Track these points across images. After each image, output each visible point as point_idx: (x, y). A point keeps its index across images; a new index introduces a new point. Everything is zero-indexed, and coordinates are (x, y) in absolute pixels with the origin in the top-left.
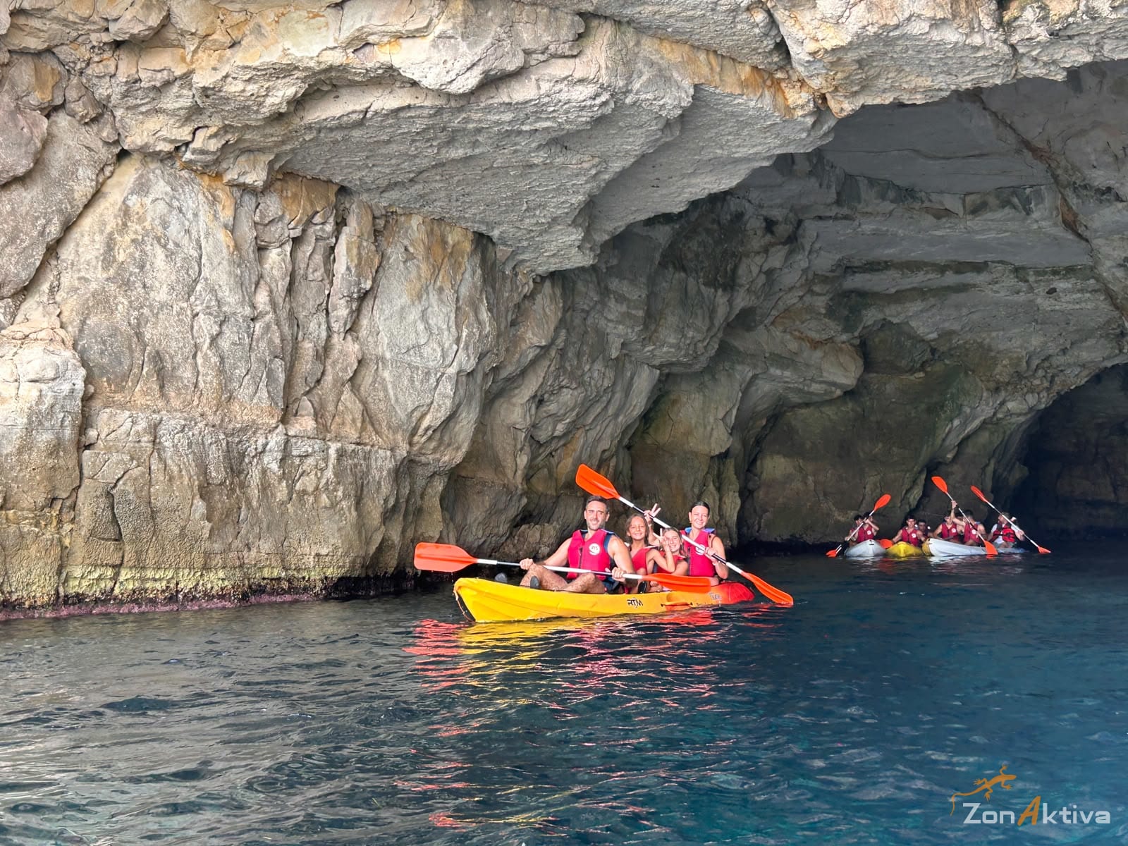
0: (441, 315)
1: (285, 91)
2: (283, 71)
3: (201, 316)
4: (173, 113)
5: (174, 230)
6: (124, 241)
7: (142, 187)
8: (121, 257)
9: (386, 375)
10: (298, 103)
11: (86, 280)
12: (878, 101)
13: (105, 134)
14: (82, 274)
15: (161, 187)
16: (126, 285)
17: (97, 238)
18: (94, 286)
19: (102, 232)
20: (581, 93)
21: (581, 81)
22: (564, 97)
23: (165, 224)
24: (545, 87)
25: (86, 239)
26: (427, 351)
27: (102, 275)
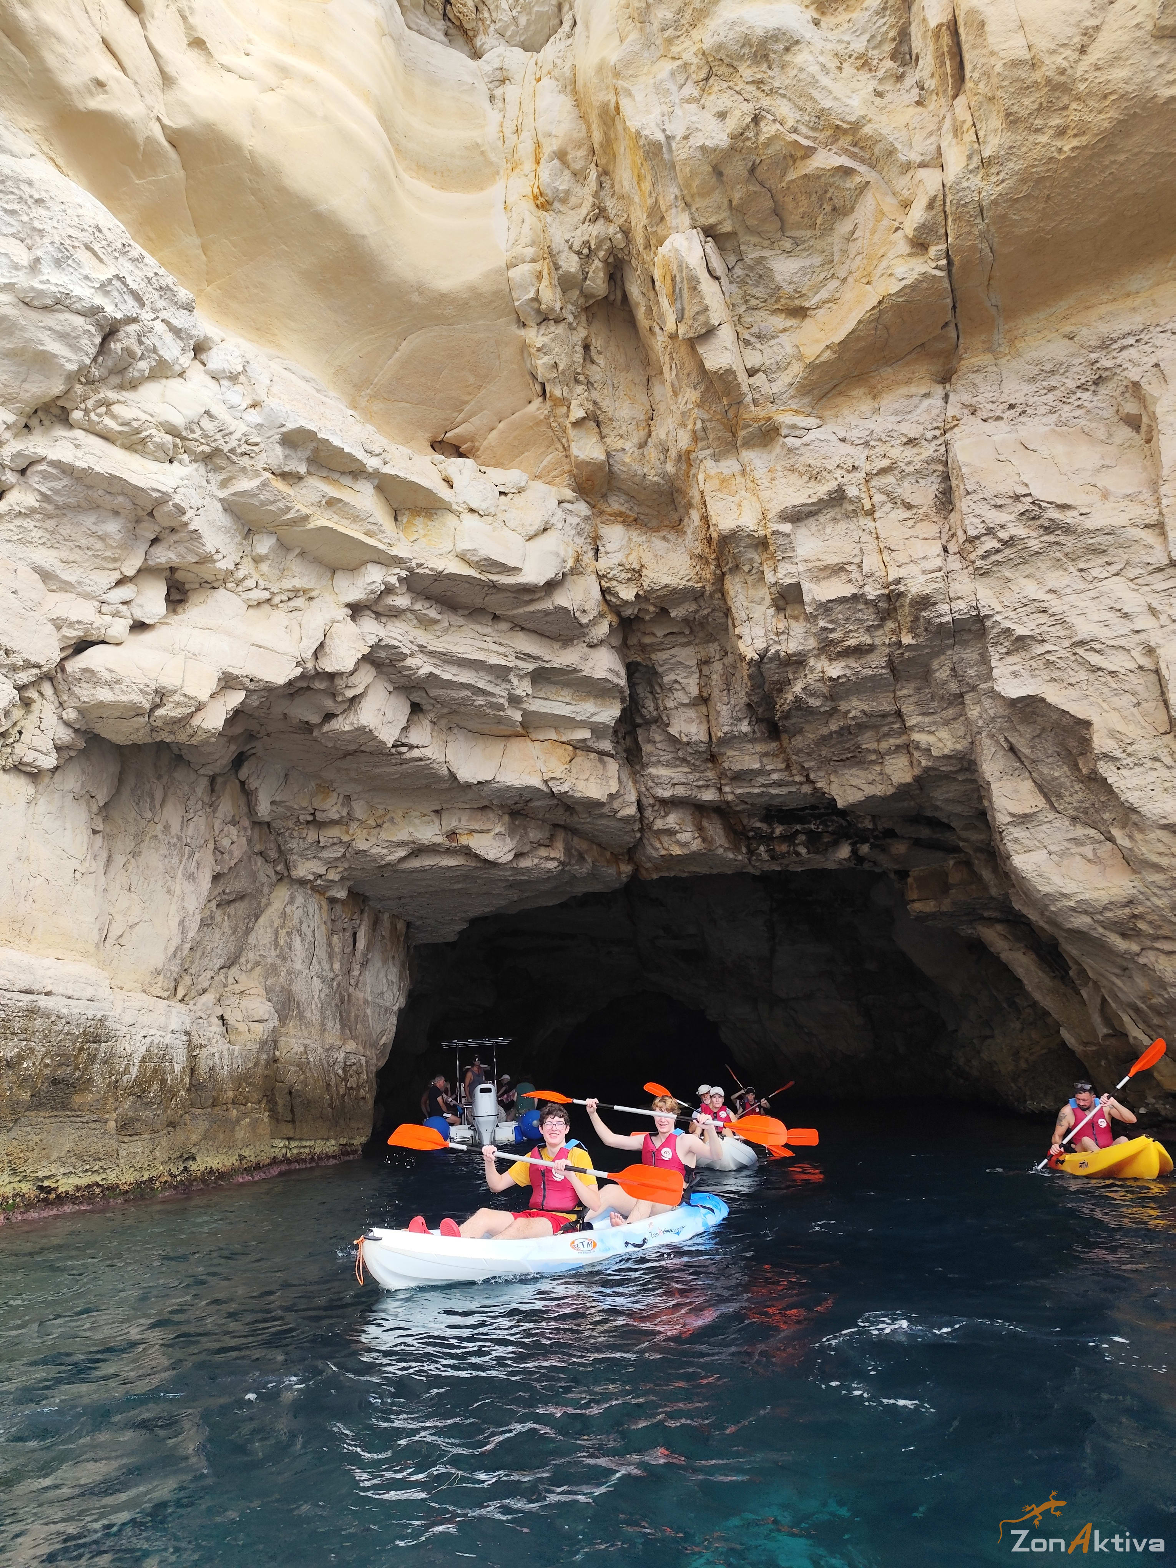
0: (393, 974)
1: (401, 853)
2: (402, 844)
3: (315, 978)
4: (325, 859)
5: (304, 926)
6: (283, 932)
7: (292, 900)
8: (282, 942)
9: (369, 1011)
10: (402, 860)
11: (264, 956)
12: (667, 874)
13: (279, 868)
14: (262, 952)
15: (300, 900)
16: (284, 959)
17: (269, 930)
18: (269, 960)
19: (271, 926)
20: (551, 865)
21: (552, 859)
22: (543, 866)
23: (301, 923)
24: (536, 861)
25: (261, 931)
26: (386, 996)
27: (274, 953)
